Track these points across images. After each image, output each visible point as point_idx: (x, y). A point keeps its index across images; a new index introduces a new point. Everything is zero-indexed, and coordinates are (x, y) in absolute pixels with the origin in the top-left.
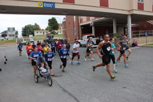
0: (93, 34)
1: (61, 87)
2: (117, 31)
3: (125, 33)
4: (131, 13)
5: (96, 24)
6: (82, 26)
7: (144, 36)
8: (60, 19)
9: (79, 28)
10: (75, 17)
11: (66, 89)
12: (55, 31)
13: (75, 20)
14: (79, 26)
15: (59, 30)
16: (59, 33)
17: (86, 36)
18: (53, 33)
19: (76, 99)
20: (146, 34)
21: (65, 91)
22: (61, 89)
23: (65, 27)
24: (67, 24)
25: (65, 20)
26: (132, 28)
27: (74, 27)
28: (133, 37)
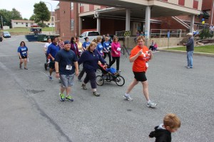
0: (98, 30)
1: (39, 109)
5: (102, 15)
6: (82, 17)
7: (167, 36)
9: (78, 20)
10: (72, 4)
11: (46, 111)
12: (45, 22)
13: (72, 8)
14: (78, 17)
15: (50, 22)
16: (50, 26)
17: (88, 32)
18: (42, 25)
19: (58, 128)
20: (169, 34)
21: (44, 115)
22: (39, 112)
23: (58, 18)
24: (62, 13)
25: (58, 7)
26: (151, 24)
27: (71, 18)
28: (152, 37)
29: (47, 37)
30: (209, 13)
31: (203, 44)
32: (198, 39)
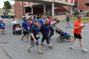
0: (32, 13)
5: (34, 7)
6: (25, 8)
10: (21, 2)
12: (9, 10)
13: (21, 4)
14: (23, 7)
15: (12, 9)
17: (28, 14)
20: (62, 14)
23: (15, 8)
24: (16, 6)
25: (15, 3)
27: (20, 8)
28: (55, 15)
29: (10, 16)
30: (77, 5)
31: (76, 18)
32: (73, 16)
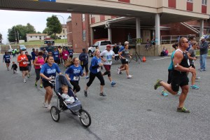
0: (109, 39)
2: (142, 35)
3: (152, 38)
4: (160, 11)
5: (113, 25)
6: (94, 28)
8: (63, 18)
9: (89, 31)
10: (84, 15)
12: (57, 35)
13: (84, 20)
15: (62, 34)
16: (62, 38)
17: (100, 42)
18: (54, 38)
23: (70, 30)
24: (74, 25)
25: (70, 20)
26: (161, 31)
27: (83, 29)
28: (162, 43)
